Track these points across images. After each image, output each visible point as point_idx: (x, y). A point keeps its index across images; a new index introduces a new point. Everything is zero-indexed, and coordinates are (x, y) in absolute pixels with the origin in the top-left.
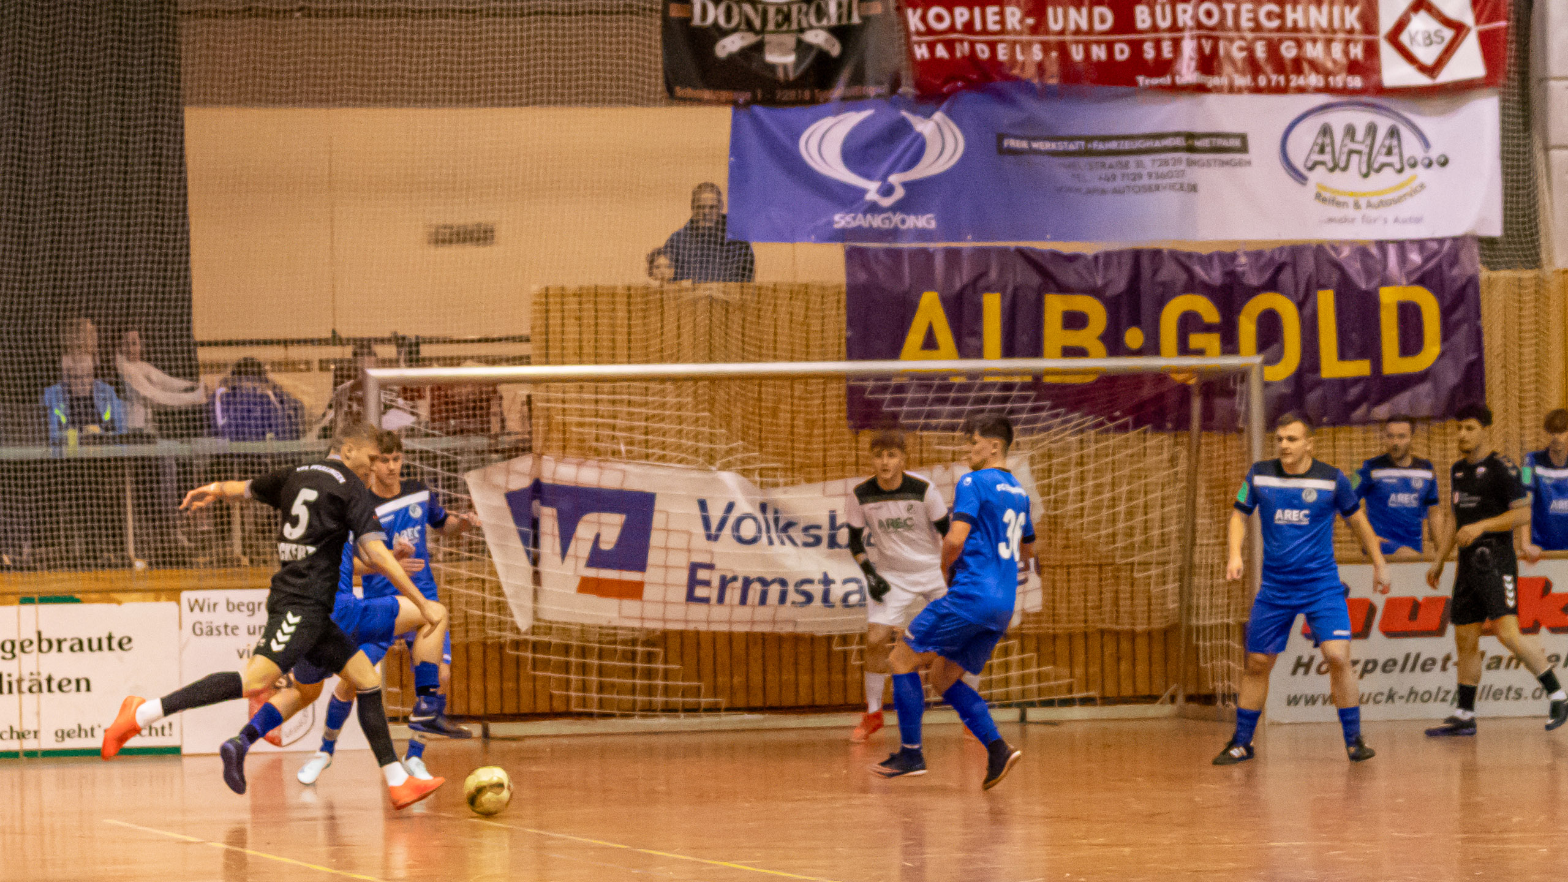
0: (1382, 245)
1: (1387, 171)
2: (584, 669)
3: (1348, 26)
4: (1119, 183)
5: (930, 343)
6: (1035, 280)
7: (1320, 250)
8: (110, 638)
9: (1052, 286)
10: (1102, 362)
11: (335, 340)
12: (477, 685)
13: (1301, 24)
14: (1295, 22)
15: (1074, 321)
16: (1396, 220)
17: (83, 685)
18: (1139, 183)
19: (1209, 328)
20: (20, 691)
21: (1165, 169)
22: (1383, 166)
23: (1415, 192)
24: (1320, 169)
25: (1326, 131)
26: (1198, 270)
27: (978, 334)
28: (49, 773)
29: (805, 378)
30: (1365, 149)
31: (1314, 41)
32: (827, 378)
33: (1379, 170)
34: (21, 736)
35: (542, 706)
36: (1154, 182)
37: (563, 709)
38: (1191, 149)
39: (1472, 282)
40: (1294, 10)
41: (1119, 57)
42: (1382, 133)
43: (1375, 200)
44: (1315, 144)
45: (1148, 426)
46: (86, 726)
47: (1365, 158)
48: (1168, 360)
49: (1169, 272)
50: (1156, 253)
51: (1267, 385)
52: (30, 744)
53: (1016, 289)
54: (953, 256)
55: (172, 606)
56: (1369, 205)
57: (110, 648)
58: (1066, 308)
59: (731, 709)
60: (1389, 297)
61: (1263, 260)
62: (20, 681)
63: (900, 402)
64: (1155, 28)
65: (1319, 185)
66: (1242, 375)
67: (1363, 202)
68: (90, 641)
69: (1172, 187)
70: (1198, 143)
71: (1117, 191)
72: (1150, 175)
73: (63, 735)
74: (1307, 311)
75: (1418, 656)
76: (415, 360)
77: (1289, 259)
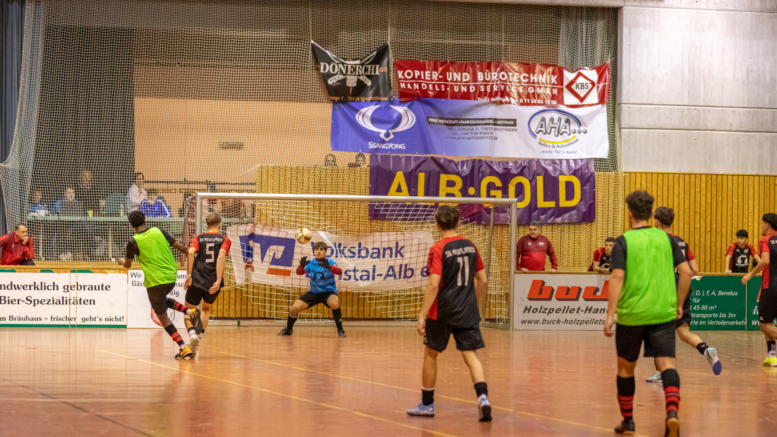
0: (561, 161)
1: (565, 134)
2: (271, 302)
3: (552, 82)
4: (469, 136)
5: (399, 190)
6: (437, 168)
7: (538, 161)
8: (102, 286)
9: (442, 171)
10: (459, 198)
11: (185, 182)
12: (232, 307)
13: (536, 81)
14: (534, 80)
15: (451, 184)
16: (567, 152)
17: (92, 302)
18: (477, 136)
19: (498, 188)
20: (70, 304)
21: (486, 131)
22: (564, 132)
23: (575, 142)
24: (541, 133)
25: (543, 119)
26: (495, 167)
27: (416, 187)
28: (79, 333)
29: (354, 201)
30: (558, 127)
31: (540, 87)
32: (361, 201)
33: (561, 134)
34: (70, 319)
35: (256, 315)
36: (482, 135)
37: (263, 316)
38: (495, 124)
39: (592, 175)
40: (534, 76)
41: (471, 91)
42: (563, 121)
43: (560, 145)
44: (539, 124)
45: (475, 222)
46: (93, 317)
47: (557, 130)
48: (483, 198)
49: (484, 168)
50: (480, 161)
51: (518, 209)
52: (73, 323)
53: (430, 172)
54: (408, 159)
55: (125, 274)
56: (558, 146)
57: (102, 289)
58: (448, 179)
59: (323, 318)
60: (562, 179)
61: (518, 165)
62: (70, 300)
63: (387, 211)
64: (485, 80)
65: (540, 139)
66: (509, 205)
67: (556, 145)
68: (95, 286)
69: (488, 138)
70: (498, 122)
71: (468, 138)
72: (481, 133)
73: (84, 320)
74: (533, 183)
75: (569, 307)
76: (213, 190)
77: (527, 165)
